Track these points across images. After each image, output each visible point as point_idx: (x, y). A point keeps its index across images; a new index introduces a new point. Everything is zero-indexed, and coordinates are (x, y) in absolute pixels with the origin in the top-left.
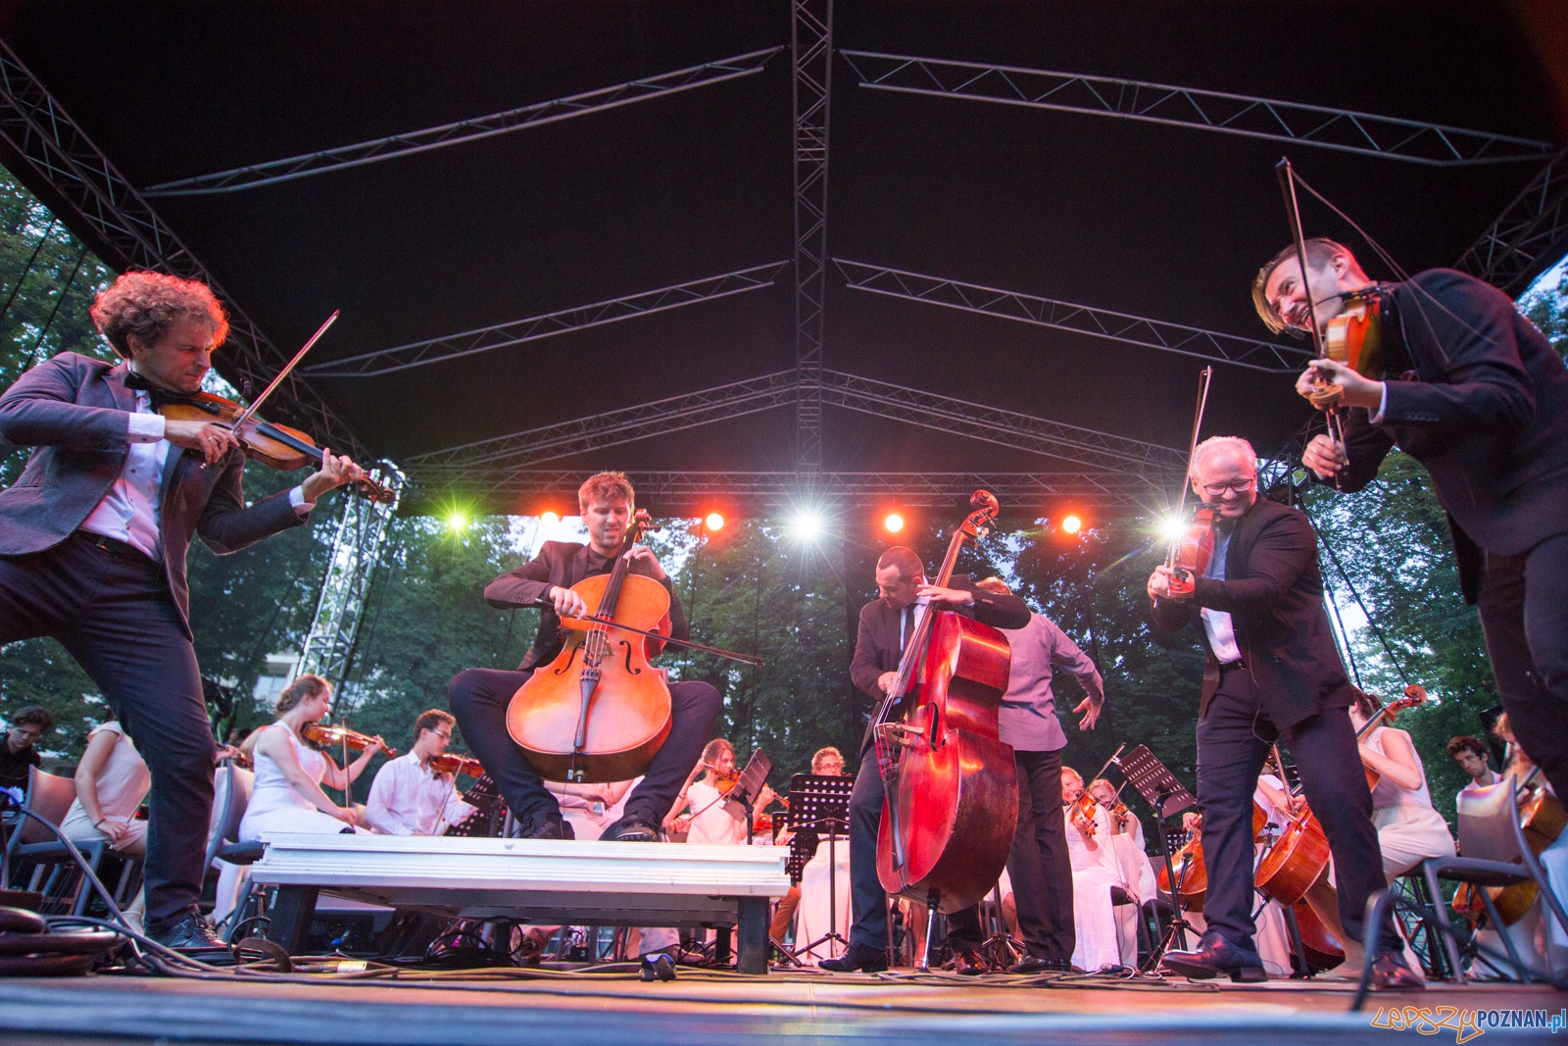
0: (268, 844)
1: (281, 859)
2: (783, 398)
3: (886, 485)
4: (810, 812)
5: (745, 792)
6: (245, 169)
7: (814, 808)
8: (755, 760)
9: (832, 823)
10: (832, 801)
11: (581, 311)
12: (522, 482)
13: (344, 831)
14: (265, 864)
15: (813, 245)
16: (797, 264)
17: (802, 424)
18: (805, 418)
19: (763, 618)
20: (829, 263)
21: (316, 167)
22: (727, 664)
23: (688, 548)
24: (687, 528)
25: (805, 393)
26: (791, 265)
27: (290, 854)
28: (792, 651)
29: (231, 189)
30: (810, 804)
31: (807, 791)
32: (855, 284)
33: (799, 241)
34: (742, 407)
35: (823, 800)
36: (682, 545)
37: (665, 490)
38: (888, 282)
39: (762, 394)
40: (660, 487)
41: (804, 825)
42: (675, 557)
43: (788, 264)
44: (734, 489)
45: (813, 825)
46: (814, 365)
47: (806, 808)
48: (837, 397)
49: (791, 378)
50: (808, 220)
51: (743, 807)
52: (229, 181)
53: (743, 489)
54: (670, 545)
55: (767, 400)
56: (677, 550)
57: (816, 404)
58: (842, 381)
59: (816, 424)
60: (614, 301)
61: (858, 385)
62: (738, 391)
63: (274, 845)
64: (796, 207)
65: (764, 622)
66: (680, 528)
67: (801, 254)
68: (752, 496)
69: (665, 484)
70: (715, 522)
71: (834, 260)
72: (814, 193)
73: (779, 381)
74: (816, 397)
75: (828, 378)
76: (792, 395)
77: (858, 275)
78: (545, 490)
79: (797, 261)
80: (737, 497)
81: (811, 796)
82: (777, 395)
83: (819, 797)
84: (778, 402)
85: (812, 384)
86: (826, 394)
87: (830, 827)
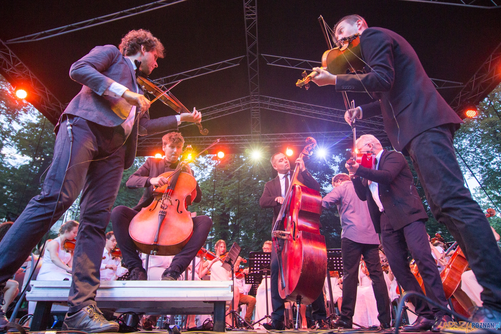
0: (33, 285)
1: (38, 291)
2: (245, 107)
3: (286, 138)
4: (257, 267)
5: (231, 260)
6: (43, 32)
7: (259, 265)
8: (233, 247)
9: (266, 271)
10: (265, 262)
11: (167, 78)
12: (148, 143)
13: (65, 280)
14: (31, 293)
15: (253, 49)
16: (248, 57)
17: (253, 116)
18: (254, 114)
19: (241, 191)
20: (260, 57)
21: (68, 30)
22: (229, 210)
23: (213, 165)
24: (212, 157)
25: (254, 105)
26: (245, 58)
27: (41, 289)
28: (253, 203)
29: (37, 40)
30: (257, 263)
31: (256, 258)
32: (270, 63)
33: (248, 49)
34: (230, 111)
35: (262, 262)
36: (210, 164)
37: (202, 143)
38: (282, 62)
39: (237, 105)
40: (200, 142)
41: (255, 272)
42: (208, 169)
43: (244, 57)
44: (227, 142)
45: (258, 272)
46: (256, 94)
47: (255, 265)
48: (266, 105)
49: (248, 99)
50: (251, 40)
51: (230, 266)
52: (37, 37)
53: (231, 142)
54: (206, 164)
55: (239, 108)
56: (209, 166)
57: (258, 109)
58: (267, 99)
59: (258, 116)
60: (180, 74)
61: (274, 101)
62: (228, 105)
63: (35, 286)
64: (246, 36)
65: (242, 192)
66: (209, 157)
67: (249, 53)
68: (235, 144)
69: (202, 141)
70: (221, 155)
71: (262, 55)
72: (253, 31)
73: (243, 101)
74: (258, 106)
75: (262, 99)
76: (249, 106)
77: (271, 60)
78: (157, 145)
79: (248, 55)
80: (229, 145)
81: (257, 260)
82: (243, 106)
83: (261, 260)
84: (244, 108)
85: (257, 101)
86: (261, 105)
87: (265, 272)
